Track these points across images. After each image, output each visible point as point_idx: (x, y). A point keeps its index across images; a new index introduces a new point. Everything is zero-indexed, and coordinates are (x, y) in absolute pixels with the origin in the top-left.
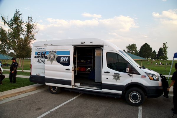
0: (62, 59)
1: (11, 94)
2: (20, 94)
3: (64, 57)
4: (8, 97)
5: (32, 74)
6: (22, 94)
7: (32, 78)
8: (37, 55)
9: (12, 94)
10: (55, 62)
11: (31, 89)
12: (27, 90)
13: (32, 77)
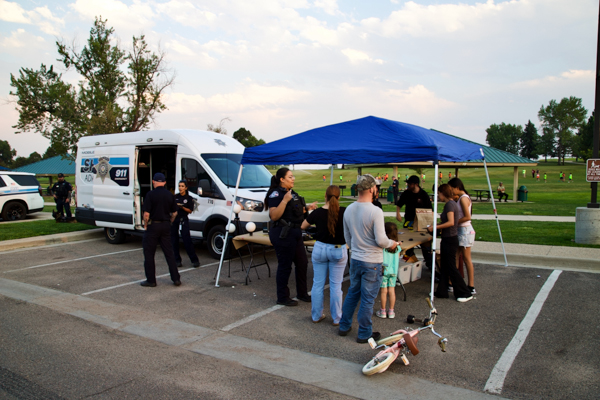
0: (118, 173)
3: (121, 169)
8: (85, 166)
10: (108, 179)
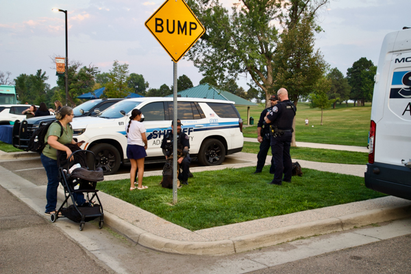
1: (312, 227)
2: (340, 230)
4: (304, 236)
5: (377, 159)
6: (344, 232)
7: (377, 173)
8: (403, 86)
9: (315, 226)
11: (371, 215)
12: (362, 219)
13: (376, 169)
